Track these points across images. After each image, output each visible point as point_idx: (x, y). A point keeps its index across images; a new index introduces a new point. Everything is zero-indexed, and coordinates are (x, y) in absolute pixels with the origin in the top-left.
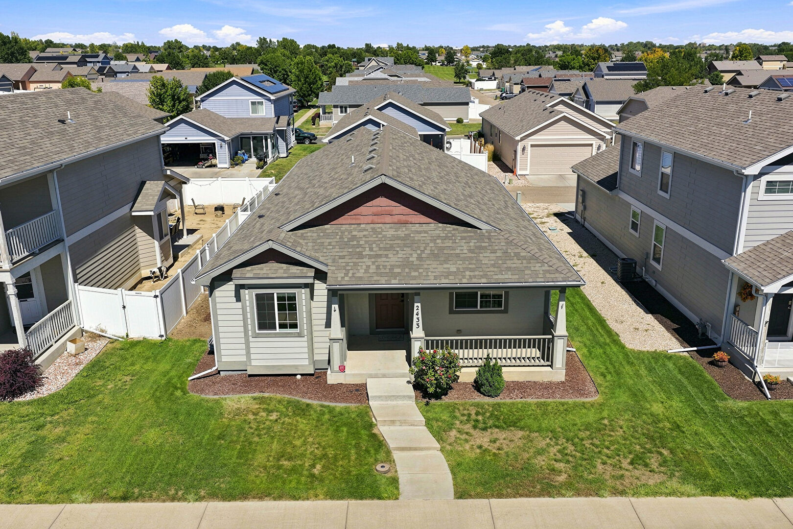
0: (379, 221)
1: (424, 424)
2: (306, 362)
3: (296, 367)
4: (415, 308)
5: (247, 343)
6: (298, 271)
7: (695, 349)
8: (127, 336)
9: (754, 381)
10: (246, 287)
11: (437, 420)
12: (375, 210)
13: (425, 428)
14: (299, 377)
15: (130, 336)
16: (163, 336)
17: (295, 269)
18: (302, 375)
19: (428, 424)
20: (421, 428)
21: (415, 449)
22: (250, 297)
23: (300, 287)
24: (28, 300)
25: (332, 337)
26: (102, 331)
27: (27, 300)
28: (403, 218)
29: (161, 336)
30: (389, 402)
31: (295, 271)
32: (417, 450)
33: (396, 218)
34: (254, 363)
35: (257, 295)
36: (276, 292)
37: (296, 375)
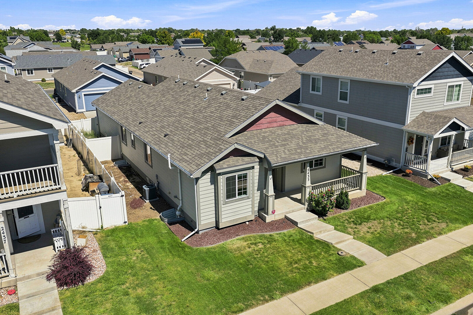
0: (271, 126)
1: (334, 229)
2: (251, 213)
3: (246, 217)
5: (220, 209)
6: (249, 160)
7: (392, 171)
8: (102, 227)
9: (428, 179)
10: (221, 174)
12: (269, 120)
13: (337, 231)
14: (247, 223)
15: (104, 227)
16: (126, 222)
17: (247, 159)
18: (248, 221)
21: (343, 241)
22: (223, 180)
23: (250, 169)
24: (30, 216)
25: (270, 194)
26: (83, 228)
27: (28, 217)
28: (282, 123)
29: (125, 222)
30: (307, 223)
31: (248, 160)
32: (344, 242)
33: (278, 124)
34: (223, 221)
35: (227, 178)
36: (236, 174)
37: (245, 222)
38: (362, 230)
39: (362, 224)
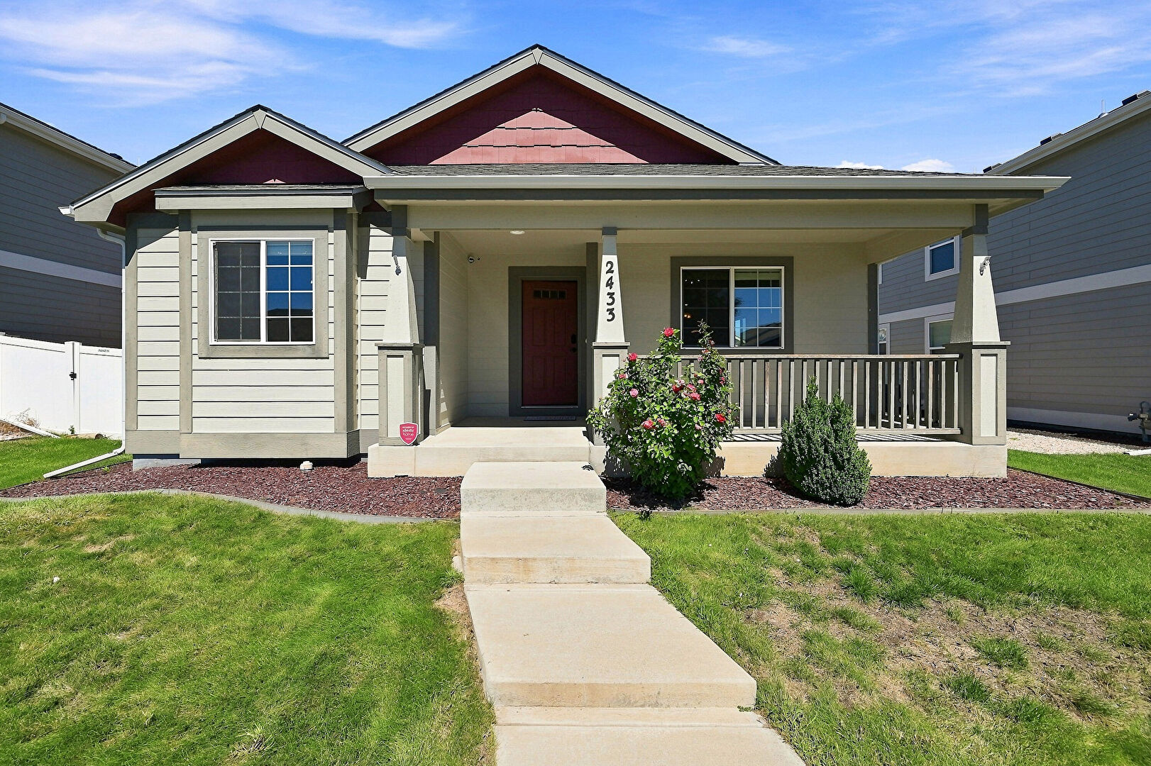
0: (530, 158)
1: (648, 576)
2: (329, 426)
3: (303, 438)
4: (604, 268)
5: (187, 371)
10: (196, 222)
11: (694, 566)
13: (654, 592)
14: (306, 466)
15: (76, 432)
18: (313, 461)
19: (662, 579)
20: (634, 590)
22: (203, 253)
23: (324, 228)
25: (388, 341)
26: (31, 423)
30: (523, 510)
34: (199, 427)
35: (219, 246)
36: (263, 237)
37: (299, 461)
38: (906, 646)
39: (929, 603)
